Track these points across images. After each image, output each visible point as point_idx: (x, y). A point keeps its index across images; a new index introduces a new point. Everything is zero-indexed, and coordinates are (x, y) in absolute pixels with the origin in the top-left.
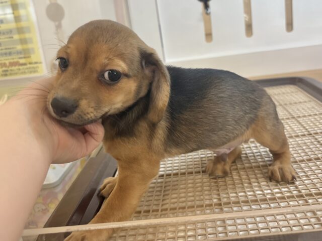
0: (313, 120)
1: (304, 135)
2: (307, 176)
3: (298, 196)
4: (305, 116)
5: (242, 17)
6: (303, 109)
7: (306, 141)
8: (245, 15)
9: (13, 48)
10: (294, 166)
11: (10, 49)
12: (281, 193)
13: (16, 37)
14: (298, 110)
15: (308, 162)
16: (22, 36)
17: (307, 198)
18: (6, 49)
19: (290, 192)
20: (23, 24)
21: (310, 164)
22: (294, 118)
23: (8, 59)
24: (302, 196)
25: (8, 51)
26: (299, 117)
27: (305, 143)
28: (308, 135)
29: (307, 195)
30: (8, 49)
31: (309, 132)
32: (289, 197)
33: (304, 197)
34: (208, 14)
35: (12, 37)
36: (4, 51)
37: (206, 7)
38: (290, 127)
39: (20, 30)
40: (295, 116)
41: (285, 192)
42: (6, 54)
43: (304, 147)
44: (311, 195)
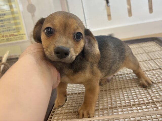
1: (157, 69)
2: (157, 91)
3: (152, 103)
4: (158, 59)
5: (126, 7)
6: (157, 55)
7: (158, 72)
9: (11, 27)
12: (143, 101)
14: (155, 55)
15: (158, 84)
16: (15, 21)
17: (156, 103)
19: (148, 100)
22: (152, 59)
23: (9, 33)
24: (154, 102)
25: (8, 29)
26: (155, 59)
27: (157, 73)
28: (159, 69)
29: (156, 102)
31: (159, 67)
32: (147, 103)
34: (108, 6)
38: (150, 64)
40: (153, 58)
41: (145, 100)
43: (157, 76)
44: (158, 102)
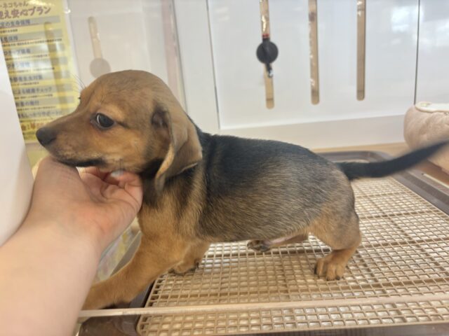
0: (388, 200)
1: (378, 217)
2: (384, 263)
3: (374, 286)
4: (378, 195)
5: (309, 82)
6: (376, 187)
7: (381, 223)
8: (312, 80)
9: (52, 107)
10: (369, 251)
11: (49, 107)
12: (355, 281)
13: (55, 95)
14: (371, 188)
15: (384, 247)
16: (62, 94)
17: (384, 288)
18: (44, 108)
19: (365, 280)
20: (63, 81)
21: (387, 250)
22: (366, 197)
23: (46, 120)
24: (378, 286)
25: (46, 110)
26: (372, 196)
27: (380, 226)
28: (383, 216)
29: (384, 285)
30: (46, 108)
31: (384, 213)
32: (364, 287)
33: (381, 287)
34: (270, 77)
35: (51, 95)
36: (42, 110)
37: (269, 69)
38: (362, 207)
39: (60, 88)
40: (368, 195)
41: (359, 280)
42: (44, 113)
43: (379, 230)
44: (389, 285)
